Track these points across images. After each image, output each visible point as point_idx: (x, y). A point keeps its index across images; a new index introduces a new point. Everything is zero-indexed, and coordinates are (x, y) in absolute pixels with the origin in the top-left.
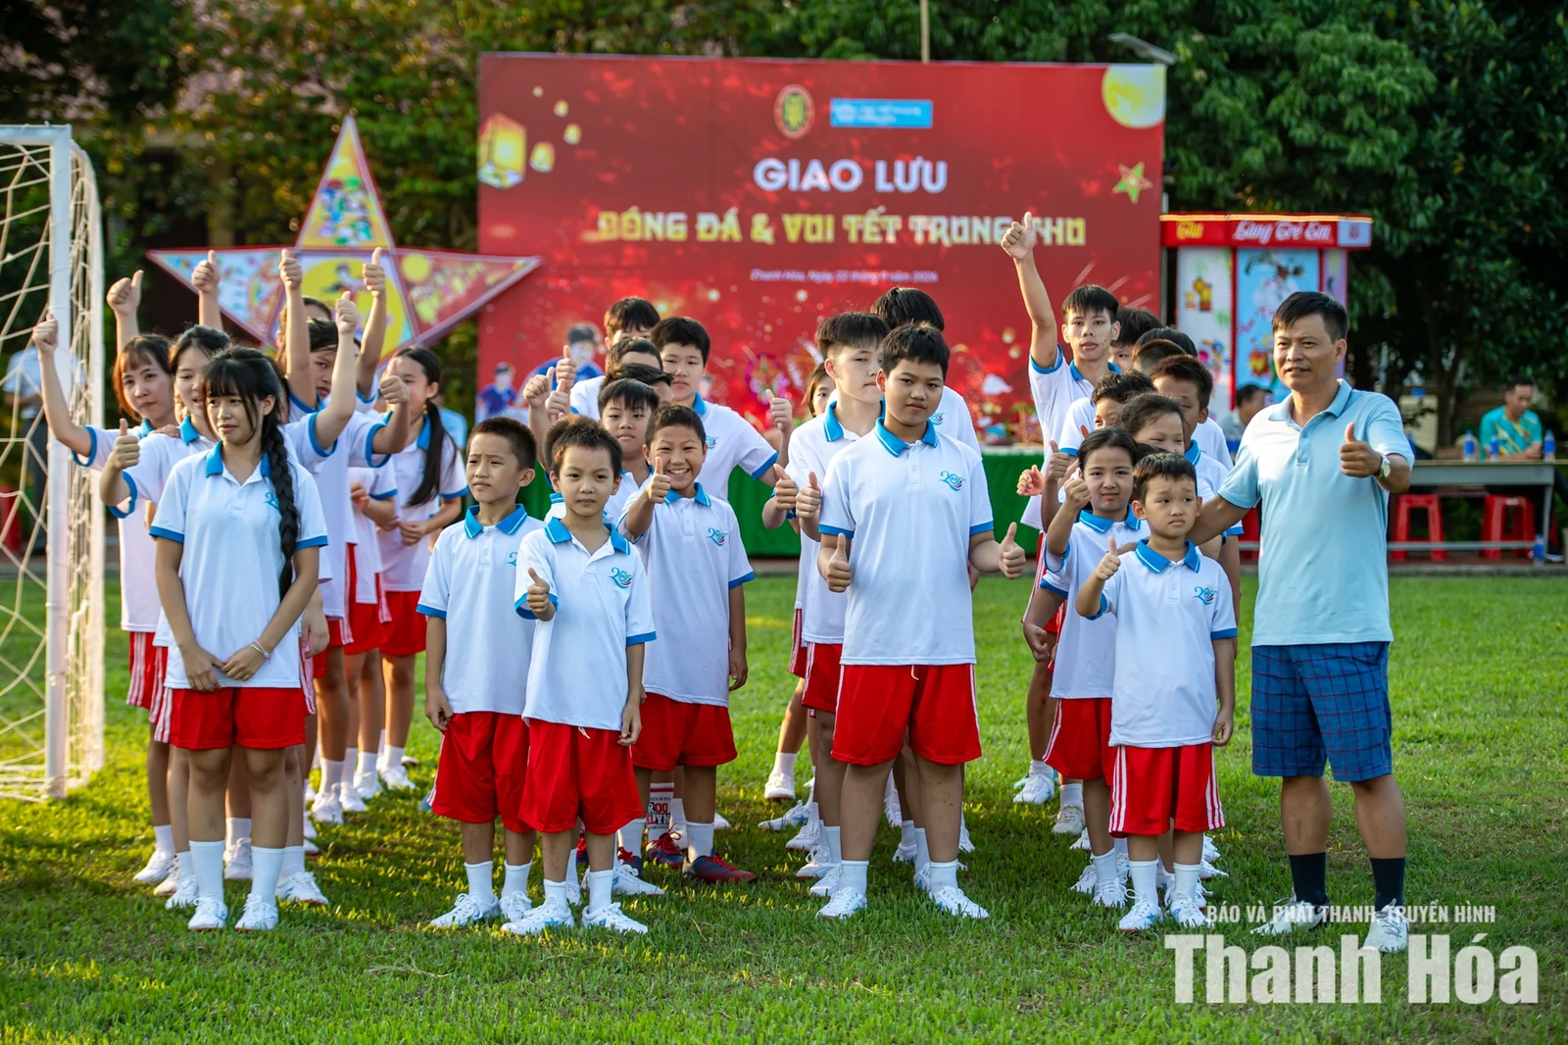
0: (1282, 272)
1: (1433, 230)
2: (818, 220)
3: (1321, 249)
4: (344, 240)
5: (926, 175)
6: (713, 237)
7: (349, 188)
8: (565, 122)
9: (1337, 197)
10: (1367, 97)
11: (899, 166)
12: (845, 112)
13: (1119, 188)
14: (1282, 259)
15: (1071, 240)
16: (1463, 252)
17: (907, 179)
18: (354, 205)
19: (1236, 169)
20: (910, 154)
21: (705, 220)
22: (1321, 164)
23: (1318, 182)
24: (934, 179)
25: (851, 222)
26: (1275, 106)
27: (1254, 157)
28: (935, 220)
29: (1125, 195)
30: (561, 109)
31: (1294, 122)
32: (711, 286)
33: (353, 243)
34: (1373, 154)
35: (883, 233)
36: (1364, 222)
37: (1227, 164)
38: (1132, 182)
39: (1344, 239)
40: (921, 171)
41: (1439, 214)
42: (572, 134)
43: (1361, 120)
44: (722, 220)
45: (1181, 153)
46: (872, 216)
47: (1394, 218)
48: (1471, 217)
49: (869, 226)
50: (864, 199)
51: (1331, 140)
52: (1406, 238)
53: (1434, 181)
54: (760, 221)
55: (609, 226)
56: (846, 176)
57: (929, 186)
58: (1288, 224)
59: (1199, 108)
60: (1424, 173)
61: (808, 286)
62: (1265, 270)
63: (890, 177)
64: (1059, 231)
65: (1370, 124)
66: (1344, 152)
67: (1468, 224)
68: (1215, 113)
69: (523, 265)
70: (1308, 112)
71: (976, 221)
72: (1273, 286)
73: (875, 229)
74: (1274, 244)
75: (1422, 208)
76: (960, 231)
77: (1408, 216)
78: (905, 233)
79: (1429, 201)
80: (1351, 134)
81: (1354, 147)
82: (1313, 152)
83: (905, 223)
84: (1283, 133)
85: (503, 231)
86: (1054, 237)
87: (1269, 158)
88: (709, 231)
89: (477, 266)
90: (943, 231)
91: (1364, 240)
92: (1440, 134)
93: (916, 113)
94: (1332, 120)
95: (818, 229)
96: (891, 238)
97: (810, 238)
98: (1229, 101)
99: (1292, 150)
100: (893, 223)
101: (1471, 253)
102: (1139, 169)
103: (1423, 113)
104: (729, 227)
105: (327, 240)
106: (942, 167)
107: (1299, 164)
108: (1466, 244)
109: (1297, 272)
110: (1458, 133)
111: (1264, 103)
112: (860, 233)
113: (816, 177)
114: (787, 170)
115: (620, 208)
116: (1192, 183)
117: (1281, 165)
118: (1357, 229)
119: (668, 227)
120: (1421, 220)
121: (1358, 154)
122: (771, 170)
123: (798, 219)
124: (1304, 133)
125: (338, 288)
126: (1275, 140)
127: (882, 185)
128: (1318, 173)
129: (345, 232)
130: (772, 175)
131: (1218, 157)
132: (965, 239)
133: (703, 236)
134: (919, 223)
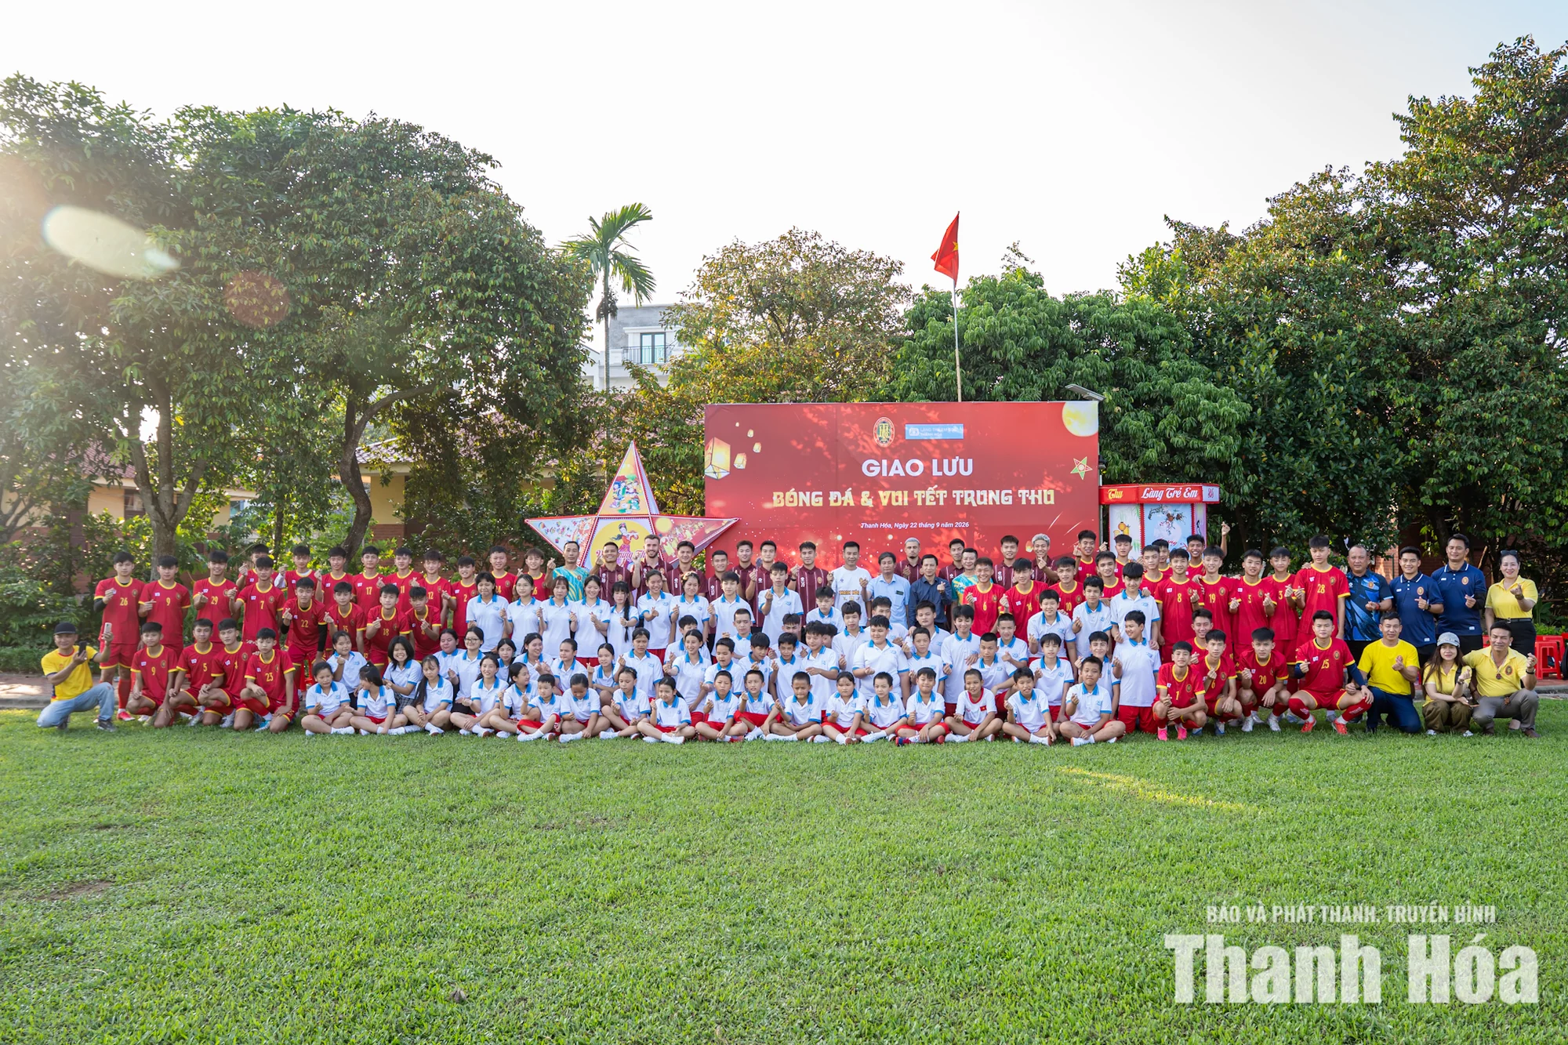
0: (1170, 518)
1: (1251, 495)
2: (899, 493)
3: (1192, 504)
4: (624, 510)
5: (960, 467)
6: (839, 504)
7: (628, 481)
8: (753, 441)
9: (1198, 476)
10: (1215, 417)
11: (946, 462)
12: (913, 432)
13: (1074, 471)
14: (1170, 510)
15: (1046, 502)
16: (1268, 506)
17: (950, 469)
18: (631, 490)
19: (1141, 461)
20: (951, 455)
21: (833, 495)
22: (1189, 457)
23: (1187, 466)
24: (966, 469)
25: (919, 494)
26: (1161, 424)
27: (1152, 454)
28: (967, 492)
29: (1077, 475)
30: (751, 434)
31: (1172, 434)
32: (838, 534)
33: (628, 511)
34: (1219, 450)
35: (937, 500)
36: (1216, 490)
37: (1135, 458)
38: (1081, 468)
39: (1206, 498)
40: (958, 463)
41: (1256, 485)
42: (757, 448)
43: (1211, 429)
44: (843, 495)
45: (1108, 453)
46: (931, 490)
47: (1229, 487)
48: (1272, 488)
49: (929, 496)
50: (925, 481)
51: (1195, 443)
52: (1238, 498)
53: (1251, 467)
54: (865, 494)
55: (778, 500)
56: (914, 468)
57: (963, 472)
58: (1173, 492)
59: (1118, 427)
60: (1246, 462)
61: (893, 531)
62: (1160, 517)
63: (940, 468)
64: (1039, 497)
65: (1217, 432)
66: (1203, 450)
67: (1270, 491)
68: (1127, 429)
69: (727, 523)
70: (1180, 428)
71: (991, 493)
72: (1165, 525)
73: (933, 498)
74: (1165, 502)
75: (1246, 481)
76: (982, 498)
77: (1238, 487)
78: (950, 499)
79: (1250, 477)
80: (1206, 439)
81: (1208, 446)
82: (1184, 450)
83: (950, 494)
84: (1167, 441)
85: (718, 504)
86: (1036, 500)
87: (1160, 454)
88: (836, 501)
89: (700, 523)
90: (972, 499)
91: (1216, 498)
92: (1254, 439)
93: (957, 431)
94: (1195, 431)
95: (901, 498)
96: (942, 503)
97: (894, 503)
98: (1135, 423)
99: (1172, 449)
100: (942, 494)
101: (1272, 507)
102: (1085, 461)
103: (1244, 428)
104: (848, 498)
105: (615, 511)
106: (970, 461)
107: (1176, 458)
108: (1269, 502)
109: (1179, 517)
110: (1264, 439)
111: (1156, 423)
112: (924, 500)
113: (897, 469)
114: (881, 466)
115: (785, 490)
116: (1116, 469)
117: (1166, 457)
118: (1212, 493)
119: (814, 499)
120: (1246, 489)
121: (1211, 450)
122: (872, 465)
123: (888, 493)
124: (1179, 440)
125: (620, 537)
126: (1163, 444)
127: (936, 473)
128: (1187, 462)
129: (625, 505)
130: (872, 468)
131: (1130, 455)
132: (985, 503)
133: (832, 504)
134: (957, 494)
